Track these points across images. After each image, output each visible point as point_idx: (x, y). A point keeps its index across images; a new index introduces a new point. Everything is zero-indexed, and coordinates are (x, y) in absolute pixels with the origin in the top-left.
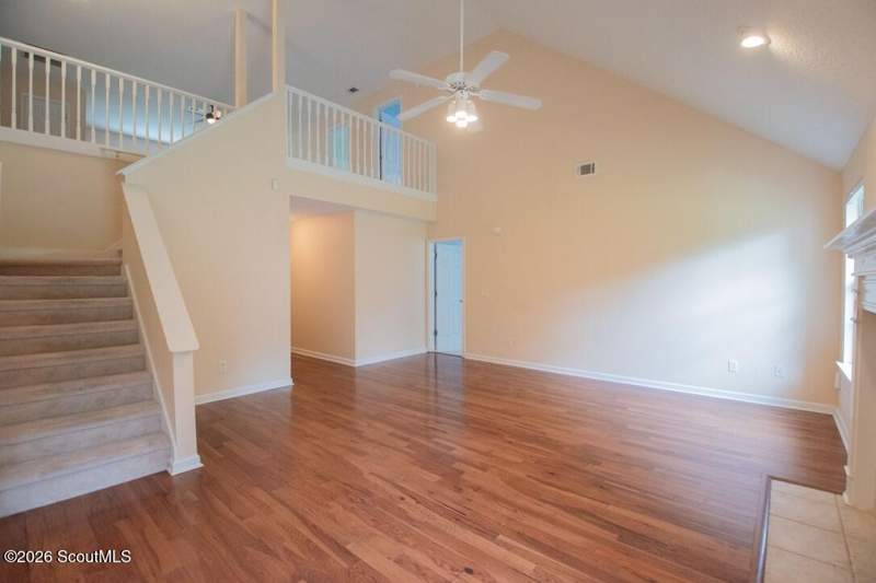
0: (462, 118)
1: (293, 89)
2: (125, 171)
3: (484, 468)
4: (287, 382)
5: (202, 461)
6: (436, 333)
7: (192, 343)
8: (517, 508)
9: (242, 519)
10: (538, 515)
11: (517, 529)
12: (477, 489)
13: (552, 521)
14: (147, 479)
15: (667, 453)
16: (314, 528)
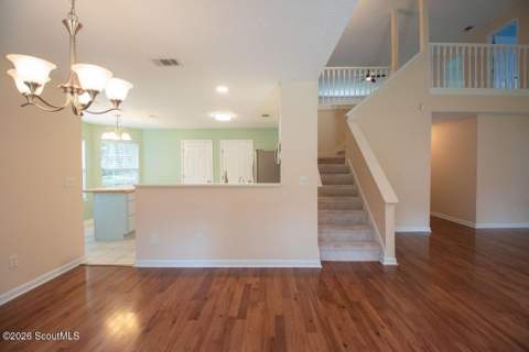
2: (348, 114)
4: (427, 229)
5: (398, 263)
7: (395, 199)
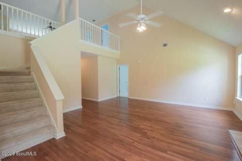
0: (142, 29)
1: (81, 19)
2: (31, 42)
3: (153, 131)
4: (81, 107)
5: (66, 134)
6: (120, 91)
8: (168, 143)
9: (87, 152)
10: (175, 145)
11: (172, 149)
12: (154, 138)
13: (180, 146)
14: (49, 141)
15: (198, 124)
16: (111, 154)
